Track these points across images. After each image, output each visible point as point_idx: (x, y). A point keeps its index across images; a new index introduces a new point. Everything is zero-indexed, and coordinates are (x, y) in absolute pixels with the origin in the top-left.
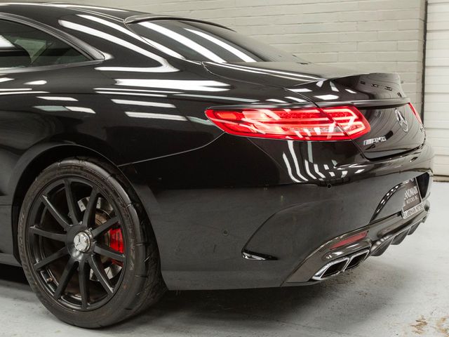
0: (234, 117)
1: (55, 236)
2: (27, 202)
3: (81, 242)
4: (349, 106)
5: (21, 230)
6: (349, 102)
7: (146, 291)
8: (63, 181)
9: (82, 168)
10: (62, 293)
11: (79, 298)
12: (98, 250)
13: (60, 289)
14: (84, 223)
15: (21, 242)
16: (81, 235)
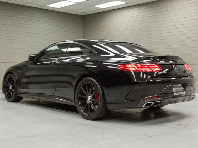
0: (123, 66)
1: (83, 97)
2: (78, 88)
3: (89, 98)
4: (156, 64)
5: (76, 96)
6: (156, 63)
7: (103, 110)
8: (85, 83)
9: (89, 79)
10: (85, 111)
11: (88, 112)
12: (93, 100)
13: (84, 110)
14: (90, 93)
15: (76, 98)
16: (89, 96)
